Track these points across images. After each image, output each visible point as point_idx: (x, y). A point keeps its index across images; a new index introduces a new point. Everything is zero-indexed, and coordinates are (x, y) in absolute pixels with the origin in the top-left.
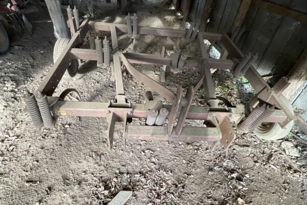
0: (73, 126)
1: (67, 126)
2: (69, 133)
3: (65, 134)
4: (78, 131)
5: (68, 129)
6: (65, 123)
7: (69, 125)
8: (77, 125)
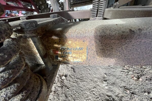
0: (68, 78)
1: (63, 78)
2: (66, 86)
3: (62, 87)
4: (75, 84)
5: (65, 81)
6: (62, 74)
7: (66, 76)
8: (73, 77)
